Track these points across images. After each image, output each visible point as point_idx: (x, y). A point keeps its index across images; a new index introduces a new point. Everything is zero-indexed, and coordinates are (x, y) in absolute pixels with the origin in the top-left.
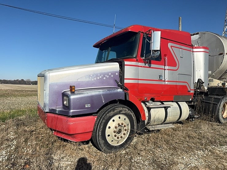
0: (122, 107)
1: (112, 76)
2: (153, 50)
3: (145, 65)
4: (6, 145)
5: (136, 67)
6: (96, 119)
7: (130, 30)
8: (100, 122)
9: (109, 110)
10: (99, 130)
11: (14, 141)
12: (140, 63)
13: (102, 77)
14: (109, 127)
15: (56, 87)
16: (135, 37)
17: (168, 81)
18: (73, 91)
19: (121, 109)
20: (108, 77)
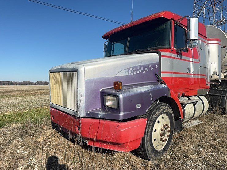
0: (165, 105)
1: (152, 69)
2: (191, 39)
3: (178, 56)
4: (24, 166)
5: (171, 58)
6: (147, 121)
7: (162, 16)
8: (148, 125)
9: (155, 110)
10: (147, 135)
11: (31, 159)
12: (173, 54)
13: (142, 70)
14: (155, 130)
15: (93, 84)
16: (166, 25)
17: (193, 74)
18: (120, 89)
19: (164, 107)
20: (148, 70)
